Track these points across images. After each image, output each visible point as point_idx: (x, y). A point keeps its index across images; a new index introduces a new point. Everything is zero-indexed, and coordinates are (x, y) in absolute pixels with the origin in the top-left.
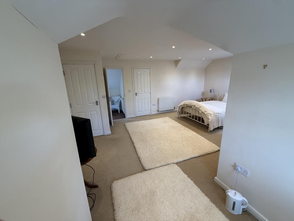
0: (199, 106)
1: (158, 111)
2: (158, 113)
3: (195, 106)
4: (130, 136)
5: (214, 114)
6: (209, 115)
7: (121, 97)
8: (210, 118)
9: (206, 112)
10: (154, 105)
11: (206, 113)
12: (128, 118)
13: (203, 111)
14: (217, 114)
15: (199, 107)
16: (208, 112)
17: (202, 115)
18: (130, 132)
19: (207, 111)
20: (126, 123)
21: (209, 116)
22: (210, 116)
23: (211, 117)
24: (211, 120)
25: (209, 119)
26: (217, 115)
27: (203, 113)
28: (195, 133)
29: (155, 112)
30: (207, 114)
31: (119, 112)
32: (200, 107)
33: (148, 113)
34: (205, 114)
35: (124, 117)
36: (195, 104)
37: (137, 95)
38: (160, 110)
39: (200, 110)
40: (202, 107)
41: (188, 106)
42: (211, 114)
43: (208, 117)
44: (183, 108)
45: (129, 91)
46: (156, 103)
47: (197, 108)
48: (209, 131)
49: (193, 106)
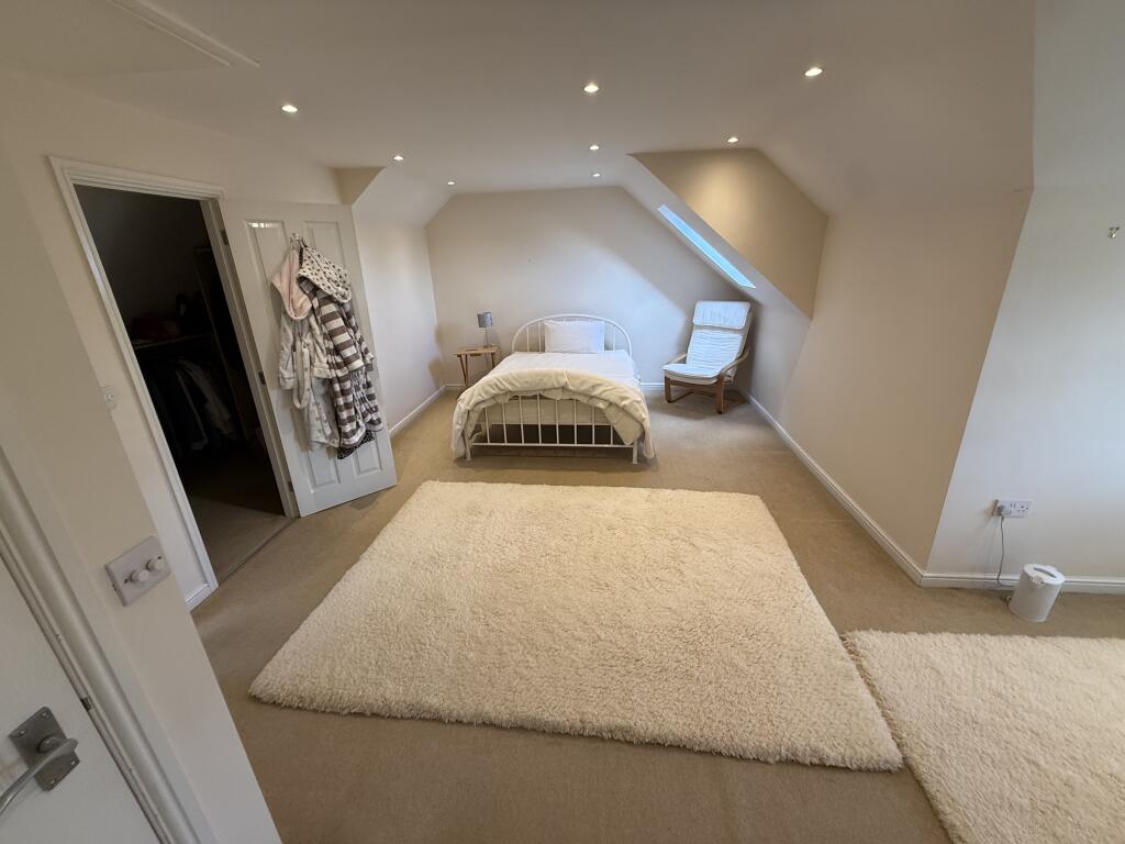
0: (583, 383)
3: (564, 388)
9: (626, 398)
11: (624, 403)
13: (613, 398)
15: (587, 390)
17: (611, 414)
19: (626, 395)
21: (637, 410)
25: (640, 422)
27: (611, 405)
30: (631, 404)
32: (594, 387)
34: (623, 408)
36: (565, 379)
39: (592, 397)
40: (600, 385)
43: (637, 415)
44: (484, 413)
47: (580, 394)
48: (635, 462)
49: (550, 389)
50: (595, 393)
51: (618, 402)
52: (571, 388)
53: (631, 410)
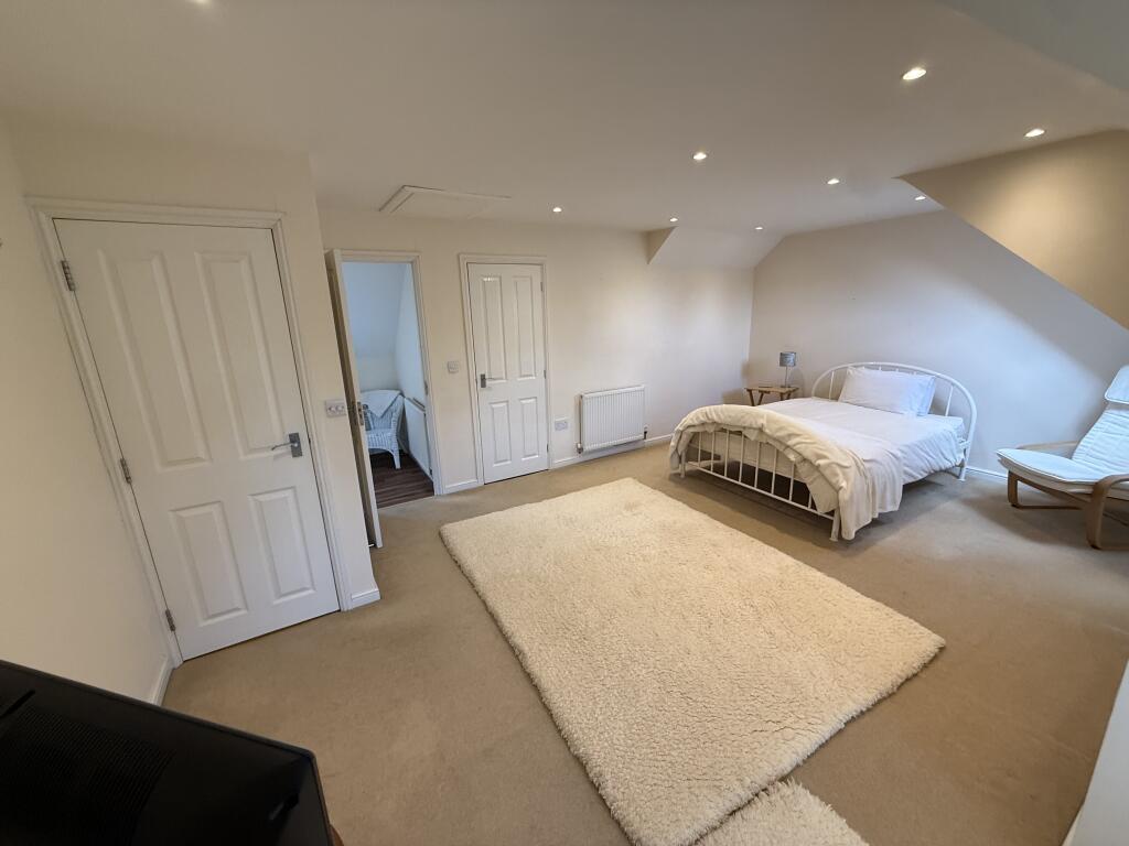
0: (781, 429)
1: (580, 451)
2: (578, 458)
3: (761, 430)
4: (490, 604)
5: (857, 464)
6: (838, 471)
7: (402, 394)
8: (844, 484)
9: (825, 457)
10: (561, 426)
11: (821, 462)
12: (445, 493)
13: (807, 454)
14: (867, 465)
15: (783, 438)
16: (833, 459)
17: (803, 469)
18: (478, 577)
19: (826, 453)
20: (446, 526)
21: (836, 475)
22: (844, 474)
23: (847, 480)
24: (848, 492)
25: (837, 490)
26: (870, 469)
27: (805, 460)
28: (789, 560)
29: (569, 458)
30: (829, 465)
31: (398, 465)
32: (790, 436)
33: (535, 462)
34: (817, 468)
35: (427, 488)
36: (762, 421)
37: (488, 383)
38: (587, 448)
39: (788, 447)
40: (798, 435)
41: (724, 430)
42: (846, 467)
43: (834, 481)
44: (695, 437)
45: (451, 368)
46: (569, 416)
47: (775, 439)
48: (834, 538)
49: (750, 428)
50: (789, 443)
51: (813, 459)
52: (767, 431)
53: (827, 473)
